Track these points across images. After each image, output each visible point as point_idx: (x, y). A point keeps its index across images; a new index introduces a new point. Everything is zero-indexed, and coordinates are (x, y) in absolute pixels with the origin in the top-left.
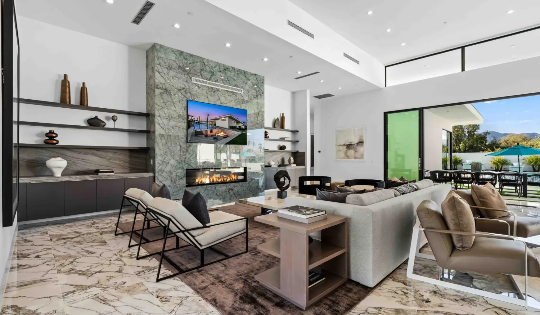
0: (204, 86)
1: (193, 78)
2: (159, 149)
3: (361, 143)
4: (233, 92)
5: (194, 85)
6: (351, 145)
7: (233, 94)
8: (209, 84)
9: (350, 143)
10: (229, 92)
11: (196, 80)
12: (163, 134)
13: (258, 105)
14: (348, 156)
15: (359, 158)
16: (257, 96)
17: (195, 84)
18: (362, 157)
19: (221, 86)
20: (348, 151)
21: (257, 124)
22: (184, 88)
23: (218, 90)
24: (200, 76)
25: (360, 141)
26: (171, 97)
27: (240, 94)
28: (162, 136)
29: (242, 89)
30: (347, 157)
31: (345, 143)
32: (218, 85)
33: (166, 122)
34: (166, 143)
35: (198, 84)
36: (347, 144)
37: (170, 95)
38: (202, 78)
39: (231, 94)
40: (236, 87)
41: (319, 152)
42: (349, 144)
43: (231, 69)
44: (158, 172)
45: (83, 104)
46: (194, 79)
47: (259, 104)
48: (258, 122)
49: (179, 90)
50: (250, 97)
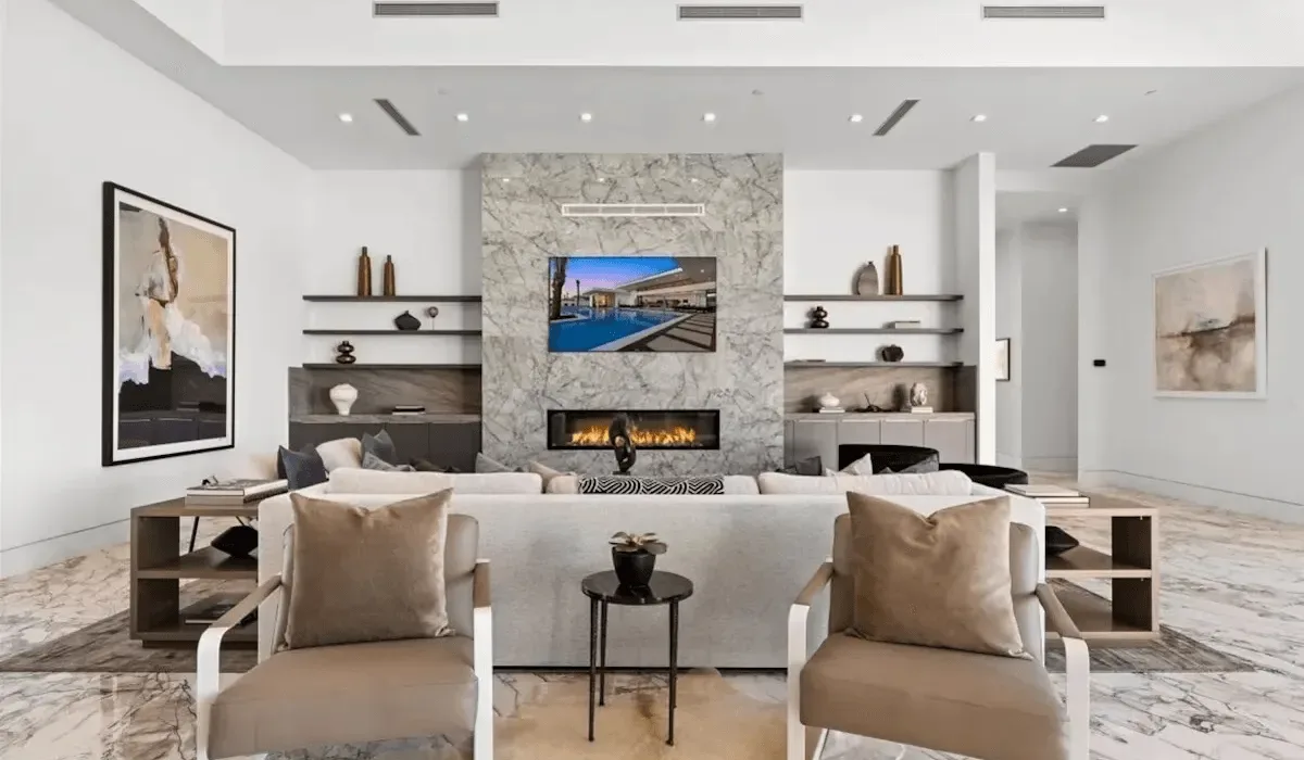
0: (591, 219)
1: (564, 206)
2: (491, 367)
3: (1244, 324)
4: (673, 217)
5: (567, 222)
6: (1213, 331)
7: (674, 222)
8: (605, 210)
9: (1205, 324)
10: (660, 221)
11: (572, 210)
12: (496, 337)
13: (759, 237)
14: (1196, 380)
15: (1240, 388)
16: (754, 215)
17: (568, 218)
18: (1250, 384)
19: (638, 210)
20: (1196, 357)
21: (756, 290)
22: (542, 234)
23: (628, 221)
24: (582, 198)
25: (1243, 314)
26: (513, 257)
27: (697, 217)
28: (495, 340)
29: (702, 205)
30: (1196, 385)
31: (1188, 325)
32: (628, 210)
33: (503, 310)
34: (504, 355)
35: (576, 218)
36: (1193, 328)
37: (512, 252)
38: (587, 200)
39: (667, 223)
40: (684, 202)
41: (1099, 363)
42: (1199, 329)
43: (666, 160)
44: (487, 415)
45: (389, 294)
46: (566, 208)
47: (763, 235)
48: (758, 286)
49: (532, 239)
50: (728, 221)
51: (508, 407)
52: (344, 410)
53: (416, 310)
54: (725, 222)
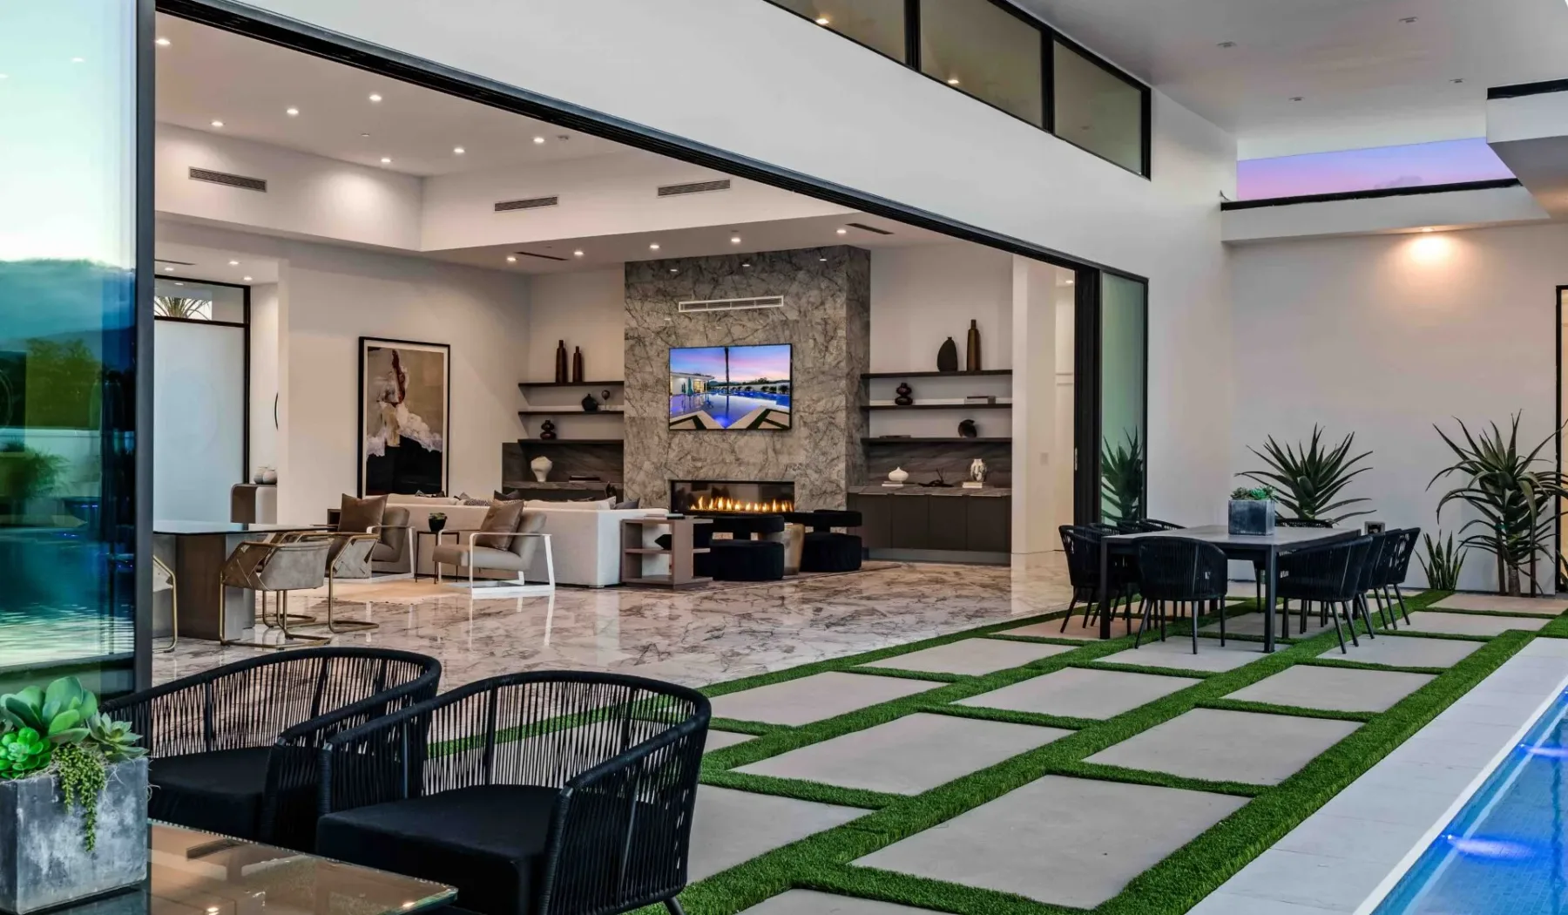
0: (699, 314)
1: (680, 303)
2: (629, 442)
4: (760, 309)
5: (682, 317)
7: (760, 314)
8: (711, 305)
10: (750, 313)
11: (687, 307)
12: (634, 418)
13: (826, 323)
16: (822, 303)
17: (683, 314)
19: (735, 304)
21: (823, 373)
22: (665, 328)
23: (726, 314)
24: (693, 297)
26: (645, 349)
27: (778, 308)
28: (633, 419)
29: (782, 297)
32: (727, 304)
33: (638, 394)
34: (639, 433)
35: (689, 313)
37: (645, 346)
38: (697, 298)
39: (756, 314)
40: (768, 295)
43: (755, 258)
44: (627, 483)
45: (579, 380)
46: (682, 305)
47: (830, 322)
48: (826, 368)
49: (658, 333)
50: (802, 310)
51: (641, 477)
52: (541, 479)
53: (597, 393)
54: (800, 312)
